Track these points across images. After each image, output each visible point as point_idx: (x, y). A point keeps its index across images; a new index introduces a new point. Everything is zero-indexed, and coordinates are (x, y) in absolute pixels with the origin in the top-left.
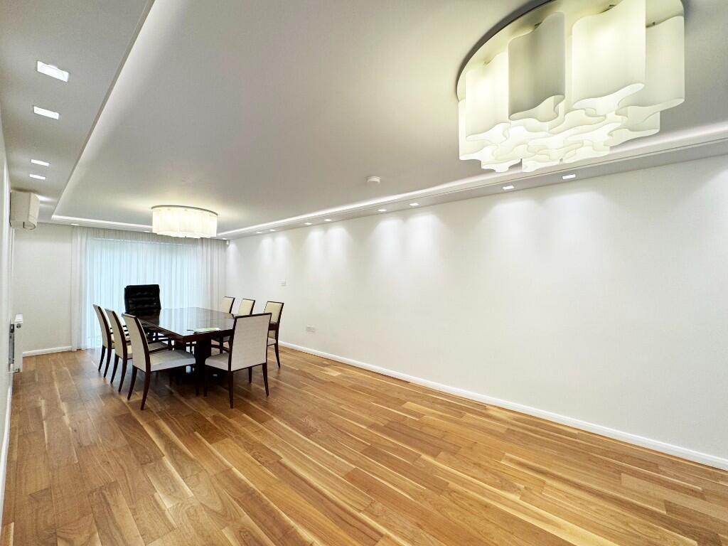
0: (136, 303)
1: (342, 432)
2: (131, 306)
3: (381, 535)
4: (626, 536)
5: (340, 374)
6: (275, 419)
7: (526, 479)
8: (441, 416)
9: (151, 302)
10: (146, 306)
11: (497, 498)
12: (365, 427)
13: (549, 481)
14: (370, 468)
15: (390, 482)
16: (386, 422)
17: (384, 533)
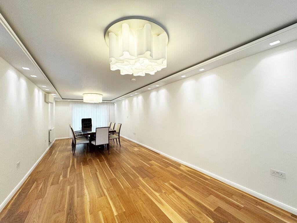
0: (84, 124)
1: (121, 167)
2: (83, 125)
3: (105, 195)
4: (186, 214)
5: (138, 149)
6: (105, 162)
7: (168, 190)
8: (160, 166)
9: (89, 124)
10: (87, 125)
11: (151, 193)
12: (129, 167)
13: (176, 192)
14: (120, 179)
15: (121, 183)
16: (138, 166)
17: (106, 195)
